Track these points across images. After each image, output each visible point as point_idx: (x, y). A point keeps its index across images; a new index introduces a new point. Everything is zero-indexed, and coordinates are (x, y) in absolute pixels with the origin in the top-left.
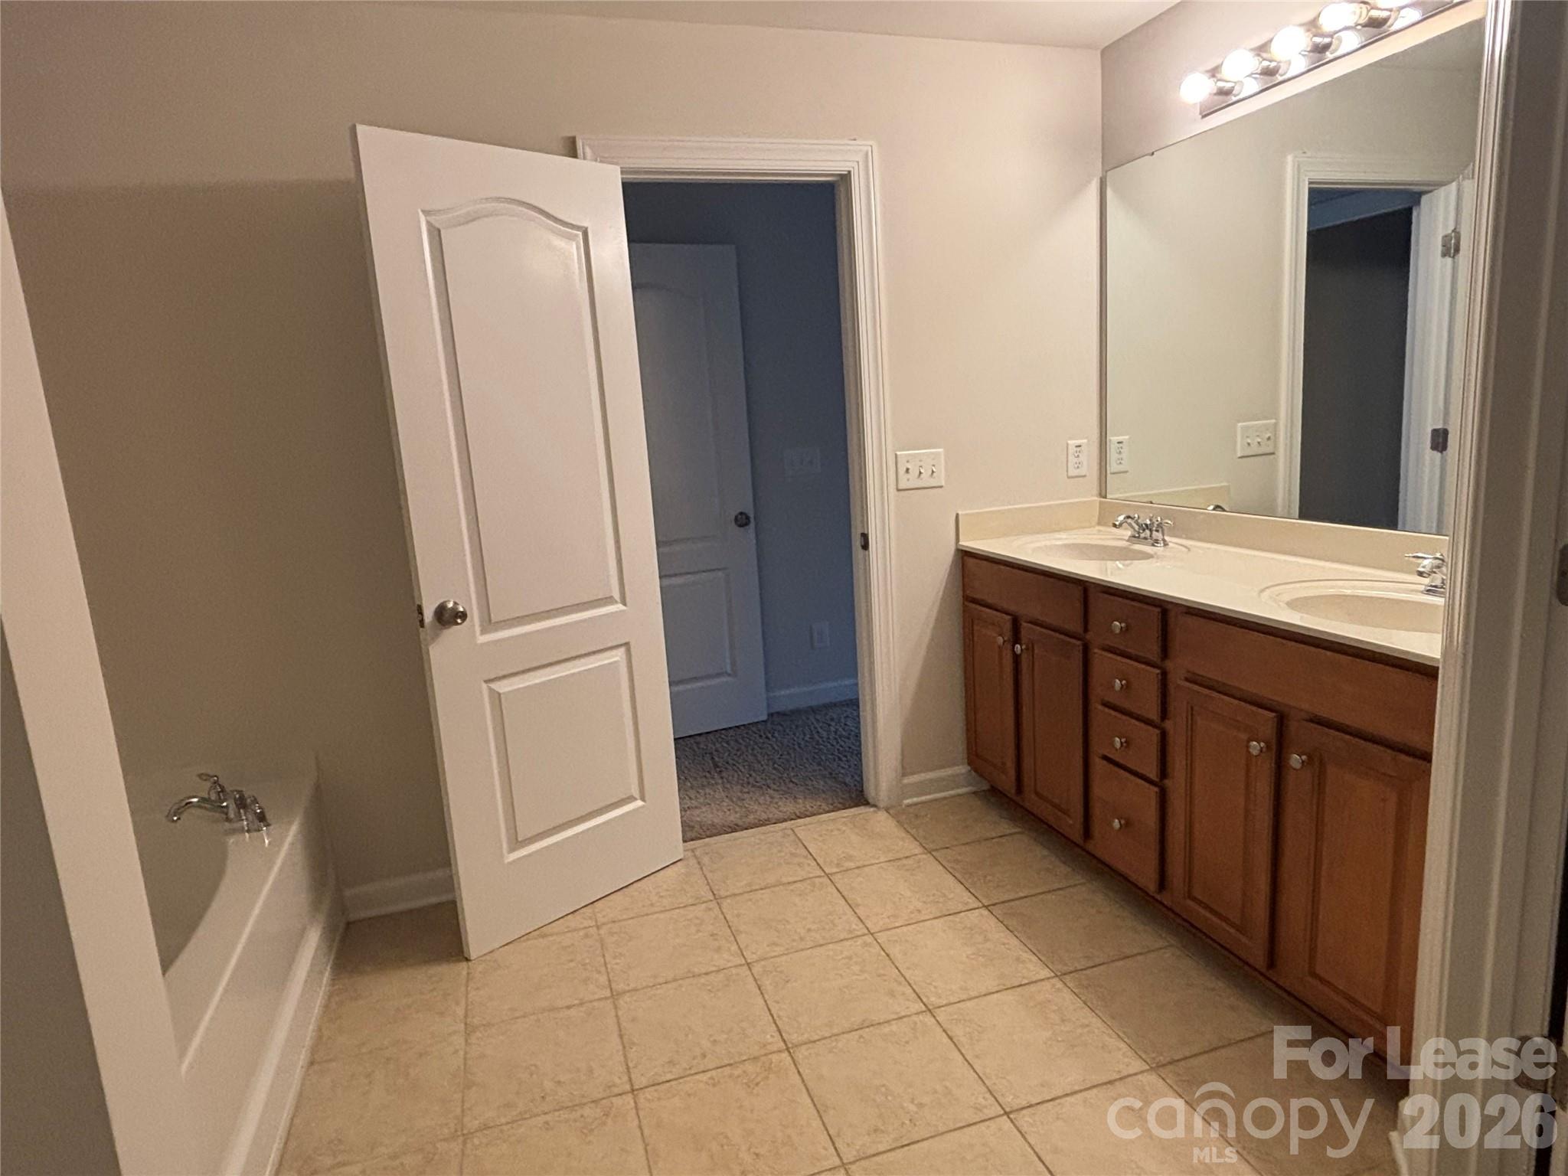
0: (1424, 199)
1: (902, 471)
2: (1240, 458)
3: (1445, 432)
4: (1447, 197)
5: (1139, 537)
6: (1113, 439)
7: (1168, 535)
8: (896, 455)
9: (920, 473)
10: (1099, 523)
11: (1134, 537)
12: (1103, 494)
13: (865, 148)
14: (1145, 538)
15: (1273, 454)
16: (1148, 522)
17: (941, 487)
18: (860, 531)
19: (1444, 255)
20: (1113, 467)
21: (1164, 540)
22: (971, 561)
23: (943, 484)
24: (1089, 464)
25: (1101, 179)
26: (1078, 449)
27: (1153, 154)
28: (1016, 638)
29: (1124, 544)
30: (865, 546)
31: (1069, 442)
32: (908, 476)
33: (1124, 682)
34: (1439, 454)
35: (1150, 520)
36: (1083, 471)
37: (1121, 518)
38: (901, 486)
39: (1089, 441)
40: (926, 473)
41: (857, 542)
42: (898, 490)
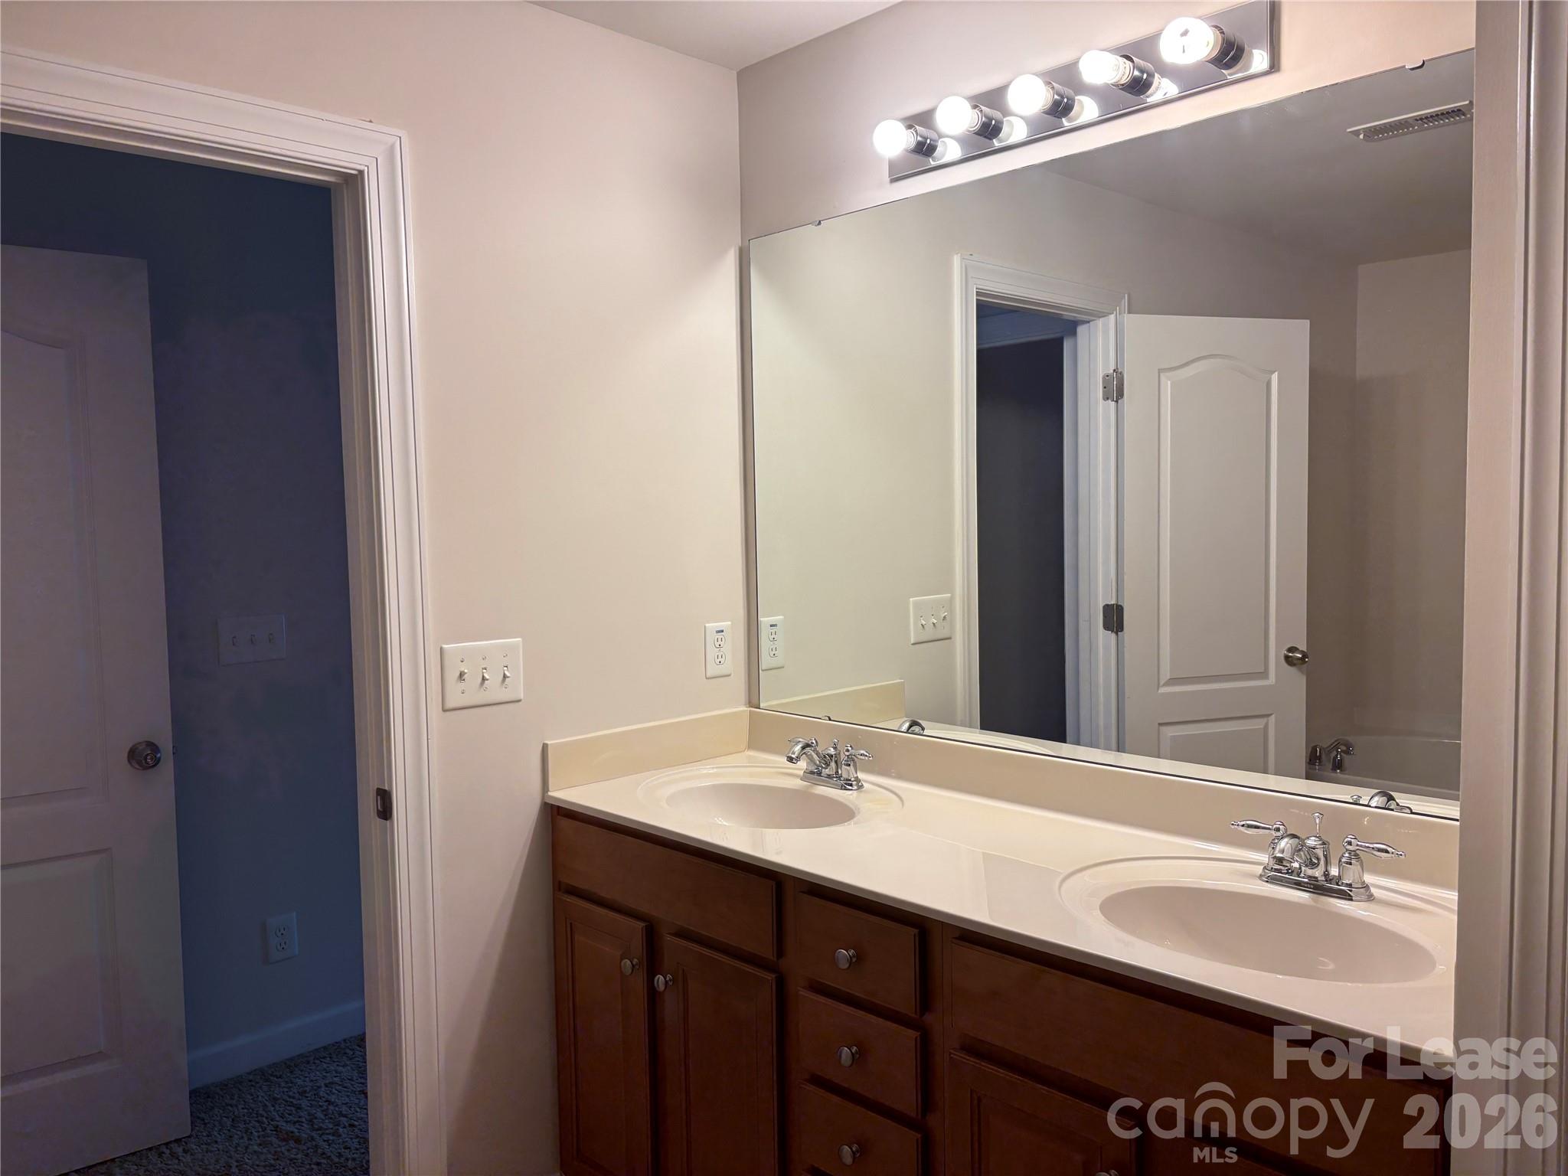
0: (1081, 330)
1: (452, 676)
2: (913, 644)
3: (1119, 609)
4: (1106, 332)
5: (819, 774)
6: (765, 620)
7: (863, 771)
8: (441, 648)
9: (484, 679)
10: (751, 746)
11: (812, 773)
12: (753, 702)
13: (391, 140)
14: (829, 776)
15: (950, 638)
16: (832, 751)
17: (519, 701)
18: (374, 785)
19: (1106, 398)
20: (766, 661)
21: (857, 780)
22: (565, 823)
23: (522, 696)
24: (731, 658)
25: (741, 250)
26: (720, 636)
27: (820, 223)
28: (652, 962)
29: (796, 784)
30: (385, 811)
31: (707, 625)
32: (462, 686)
33: (854, 1049)
34: (1113, 635)
35: (835, 748)
36: (727, 667)
37: (798, 748)
38: (450, 704)
39: (732, 622)
40: (493, 678)
41: (367, 805)
42: (444, 710)
